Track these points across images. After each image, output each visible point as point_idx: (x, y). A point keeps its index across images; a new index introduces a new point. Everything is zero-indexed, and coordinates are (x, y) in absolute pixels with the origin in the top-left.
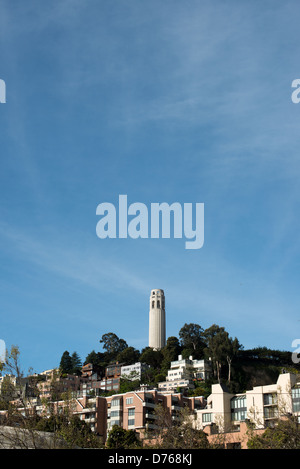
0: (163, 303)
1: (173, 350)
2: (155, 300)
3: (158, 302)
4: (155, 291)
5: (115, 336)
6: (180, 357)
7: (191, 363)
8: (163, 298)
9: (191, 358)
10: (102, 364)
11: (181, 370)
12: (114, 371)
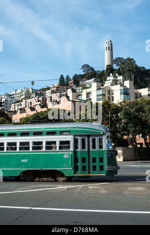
0: (112, 47)
1: (109, 71)
2: (107, 46)
3: (109, 47)
4: (107, 41)
5: (88, 66)
6: (111, 74)
7: (116, 77)
8: (111, 45)
9: (117, 75)
10: (79, 80)
11: (111, 81)
12: (83, 83)
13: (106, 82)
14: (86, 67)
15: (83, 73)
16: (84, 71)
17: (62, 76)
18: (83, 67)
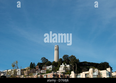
1: (61, 62)
2: (56, 48)
3: (57, 49)
4: (56, 46)
5: (45, 58)
6: (63, 64)
7: (66, 65)
9: (66, 64)
10: (41, 66)
11: (63, 67)
12: (45, 68)
13: (60, 68)
14: (44, 59)
15: (42, 62)
16: (42, 61)
17: (32, 63)
18: (42, 59)
